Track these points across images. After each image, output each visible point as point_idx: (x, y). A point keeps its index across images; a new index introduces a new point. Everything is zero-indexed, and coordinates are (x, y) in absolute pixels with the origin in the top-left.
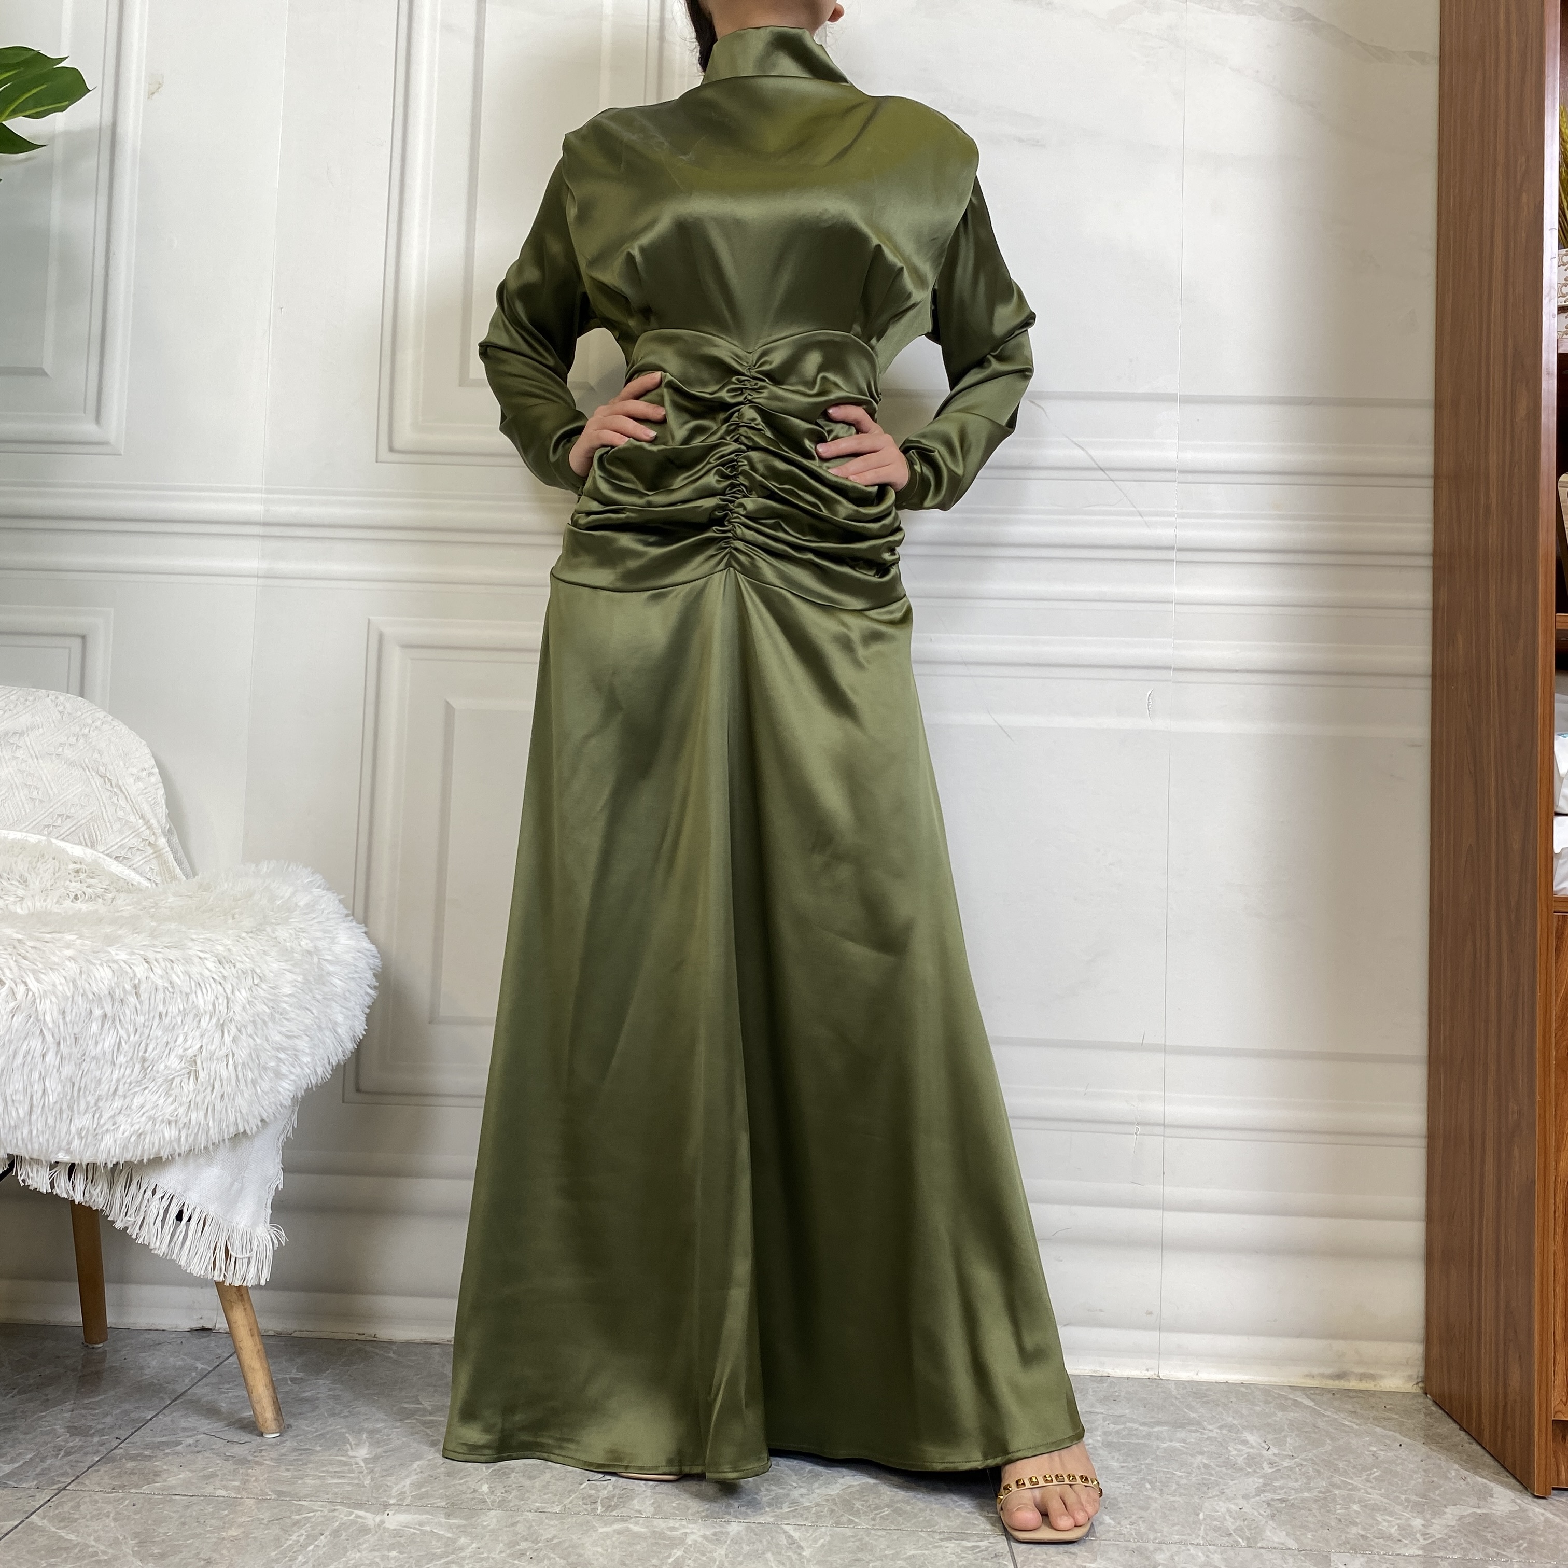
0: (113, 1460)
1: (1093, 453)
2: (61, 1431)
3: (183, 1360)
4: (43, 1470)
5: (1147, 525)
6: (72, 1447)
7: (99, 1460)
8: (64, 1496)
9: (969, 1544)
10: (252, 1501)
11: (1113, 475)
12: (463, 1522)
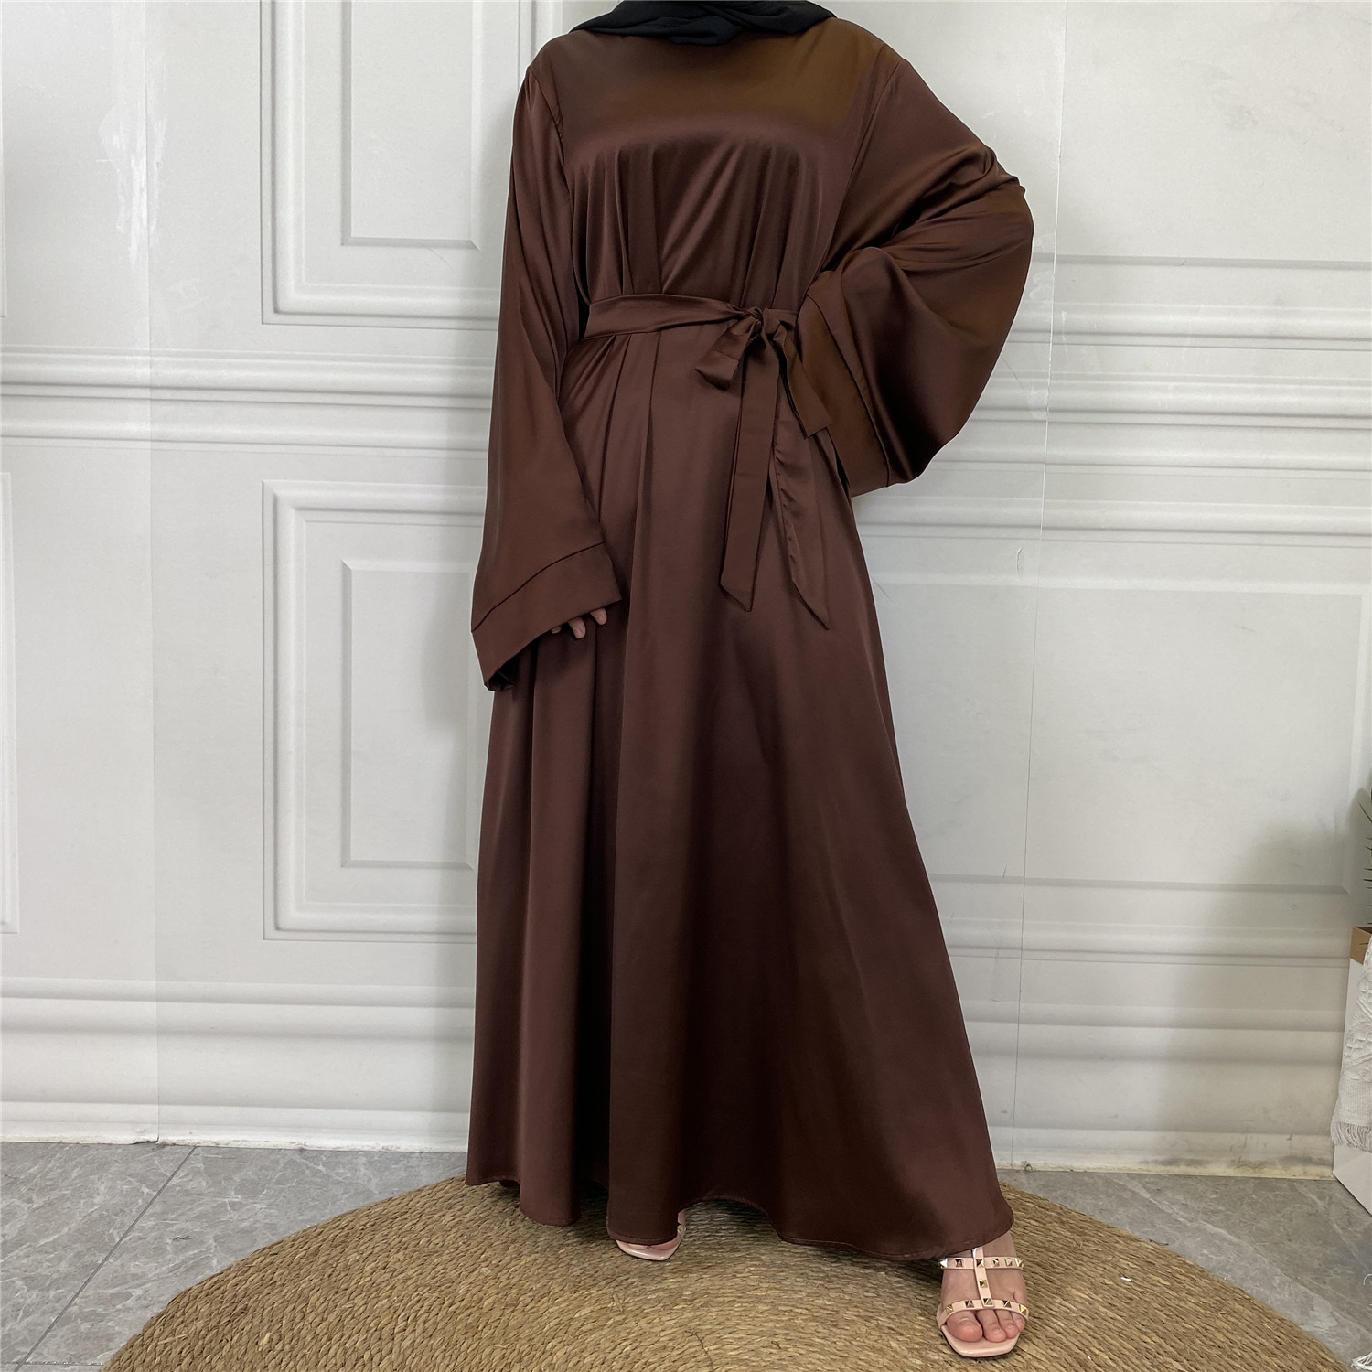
0: (67, 1322)
2: (20, 1283)
3: (130, 1183)
5: (1022, 386)
6: (30, 1305)
7: (56, 1321)
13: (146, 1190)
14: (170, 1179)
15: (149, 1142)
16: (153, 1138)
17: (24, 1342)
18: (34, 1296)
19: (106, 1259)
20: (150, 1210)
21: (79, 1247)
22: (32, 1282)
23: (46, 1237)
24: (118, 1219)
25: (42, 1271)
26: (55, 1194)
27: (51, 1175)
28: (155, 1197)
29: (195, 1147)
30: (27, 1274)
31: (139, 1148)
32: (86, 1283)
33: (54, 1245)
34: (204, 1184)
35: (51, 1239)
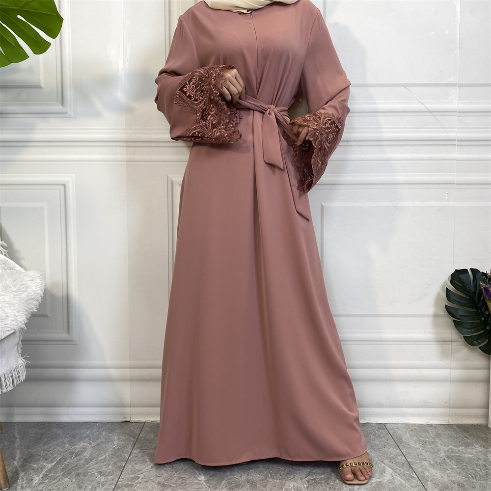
2: (96, 474)
3: (125, 436)
5: (447, 132)
6: (103, 482)
7: (115, 487)
11: (434, 114)
14: (139, 435)
15: (127, 421)
16: (128, 420)
18: (103, 479)
19: (126, 464)
20: (135, 447)
21: (114, 460)
22: (100, 473)
24: (126, 450)
25: (104, 469)
26: (99, 441)
27: (95, 434)
28: (136, 442)
29: (145, 423)
30: (98, 470)
31: (123, 424)
32: (122, 472)
33: (105, 460)
34: (152, 436)
35: (103, 458)
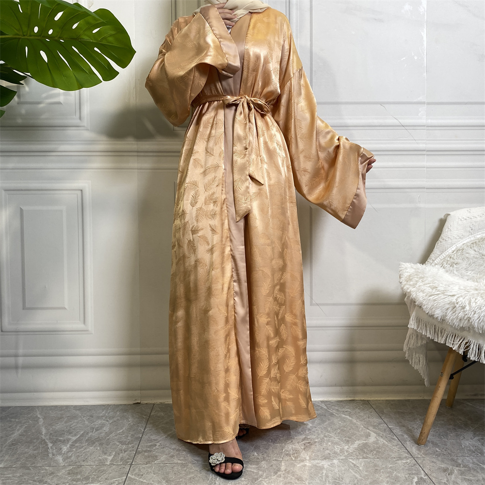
0: (140, 453)
1: (400, 121)
2: (118, 443)
3: (138, 415)
4: (121, 458)
5: (417, 143)
6: (125, 449)
7: (136, 453)
8: (133, 467)
9: (405, 461)
10: (190, 464)
11: (407, 128)
12: (257, 466)
13: (145, 417)
14: (151, 413)
16: (139, 402)
17: (128, 459)
18: (124, 447)
19: (142, 436)
20: (149, 423)
21: (131, 433)
22: (122, 443)
23: (119, 430)
24: (140, 425)
25: (124, 439)
26: (115, 419)
27: (110, 414)
28: (148, 418)
29: (154, 404)
30: (119, 441)
31: (135, 405)
32: (140, 442)
33: (123, 433)
34: (162, 414)
35: (121, 431)
